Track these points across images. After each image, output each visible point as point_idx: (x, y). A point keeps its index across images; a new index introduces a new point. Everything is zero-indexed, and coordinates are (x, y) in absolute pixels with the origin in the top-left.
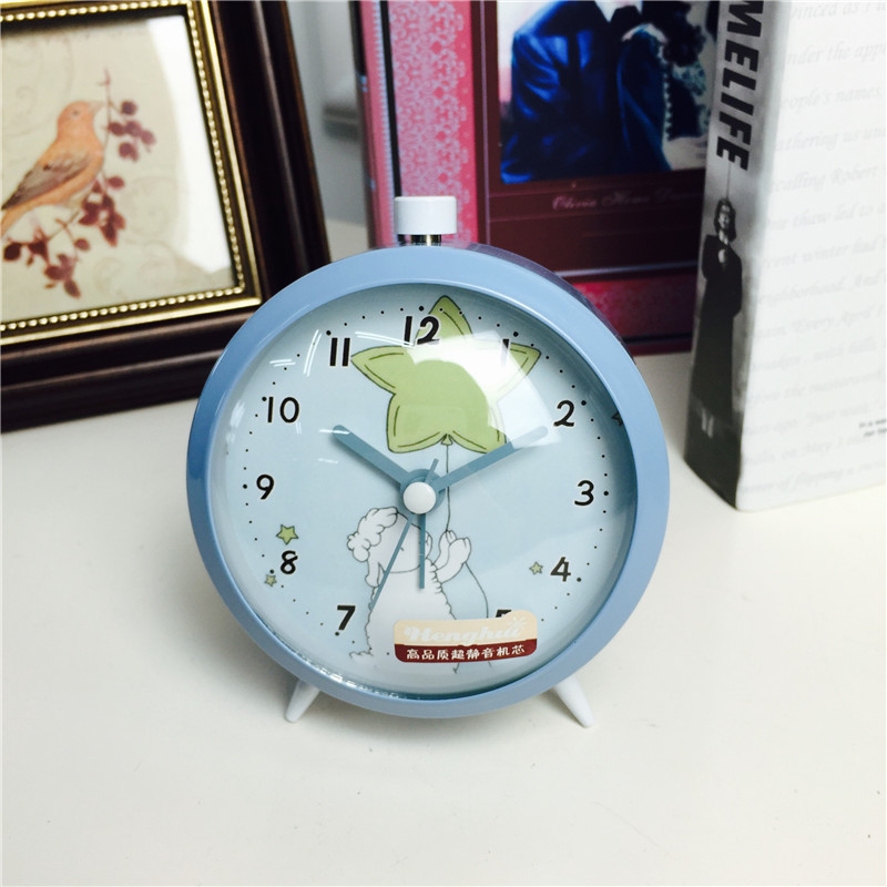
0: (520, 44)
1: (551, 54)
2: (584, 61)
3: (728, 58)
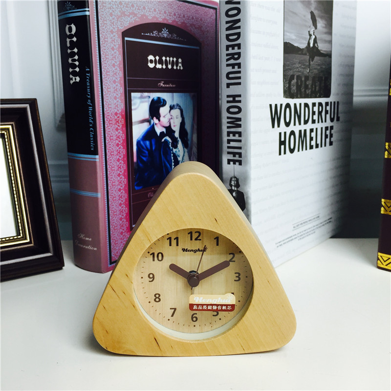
1: (146, 146)
2: (154, 148)
3: (228, 135)
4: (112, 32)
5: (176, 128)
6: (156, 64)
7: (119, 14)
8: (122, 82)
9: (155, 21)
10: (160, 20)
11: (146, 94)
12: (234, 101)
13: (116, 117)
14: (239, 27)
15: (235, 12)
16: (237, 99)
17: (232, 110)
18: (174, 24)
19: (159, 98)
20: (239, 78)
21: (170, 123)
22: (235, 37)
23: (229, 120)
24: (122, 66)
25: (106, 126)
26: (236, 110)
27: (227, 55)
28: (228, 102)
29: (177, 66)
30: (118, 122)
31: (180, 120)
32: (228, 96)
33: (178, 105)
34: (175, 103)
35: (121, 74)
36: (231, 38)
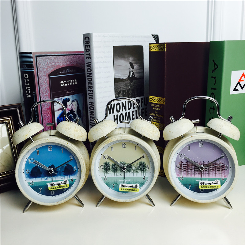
0: (58, 119)
3: (90, 118)
4: (44, 75)
5: (75, 110)
6: (64, 84)
7: (47, 67)
8: (49, 95)
9: (63, 66)
10: (66, 65)
11: (60, 98)
12: (91, 105)
13: (47, 110)
14: (91, 76)
15: (90, 70)
16: (92, 104)
17: (91, 108)
18: (73, 65)
19: (66, 98)
20: (93, 96)
21: (72, 108)
22: (90, 80)
23: (90, 112)
24: (49, 88)
25: (43, 115)
26: (92, 108)
27: (88, 86)
28: (90, 105)
29: (74, 83)
30: (48, 112)
31: (77, 106)
32: (89, 102)
33: (75, 100)
34: (74, 99)
35: (49, 92)
36: (89, 80)
